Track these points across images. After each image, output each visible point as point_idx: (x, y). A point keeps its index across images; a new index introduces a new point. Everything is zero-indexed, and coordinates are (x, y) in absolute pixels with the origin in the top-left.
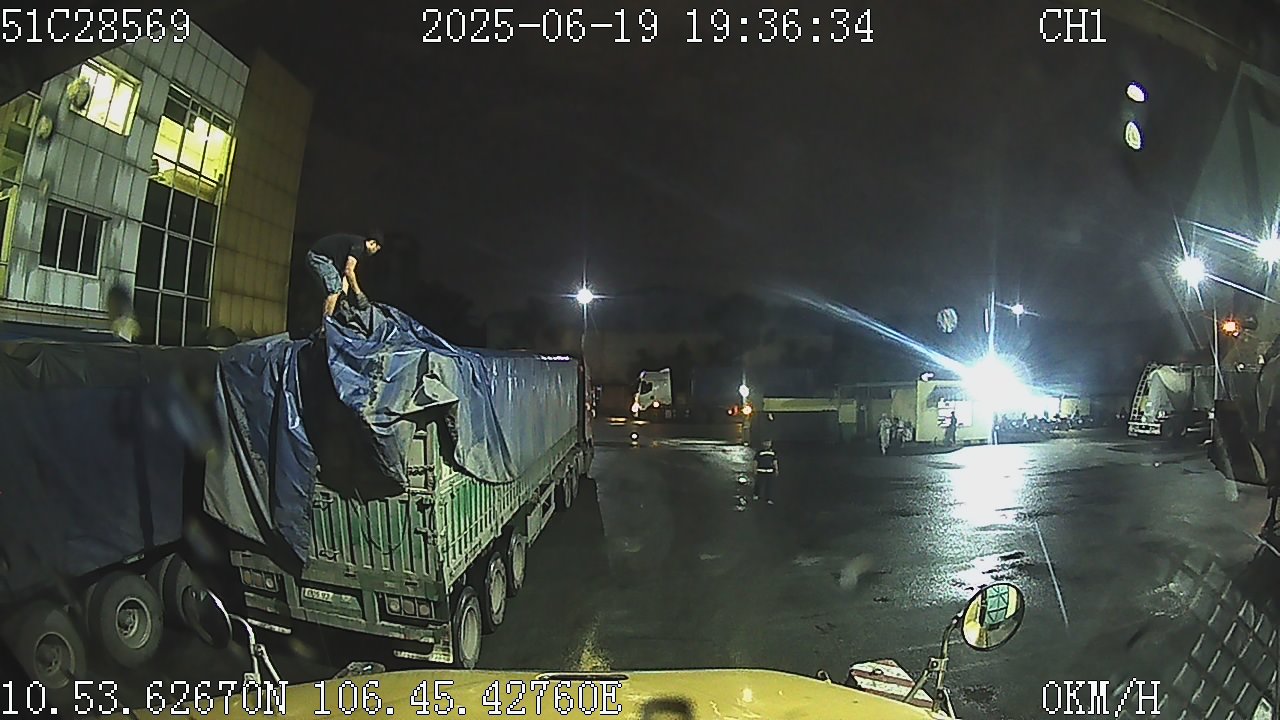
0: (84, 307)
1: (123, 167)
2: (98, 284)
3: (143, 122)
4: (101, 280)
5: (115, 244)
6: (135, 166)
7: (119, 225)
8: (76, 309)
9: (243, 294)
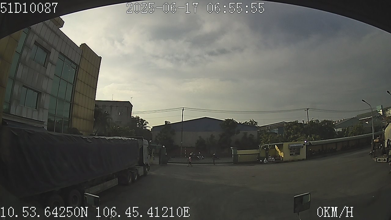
0: (33, 119)
1: (45, 77)
2: (37, 112)
3: (51, 64)
4: (38, 111)
5: (42, 100)
6: (49, 78)
7: (44, 95)
8: (30, 119)
9: (80, 118)
